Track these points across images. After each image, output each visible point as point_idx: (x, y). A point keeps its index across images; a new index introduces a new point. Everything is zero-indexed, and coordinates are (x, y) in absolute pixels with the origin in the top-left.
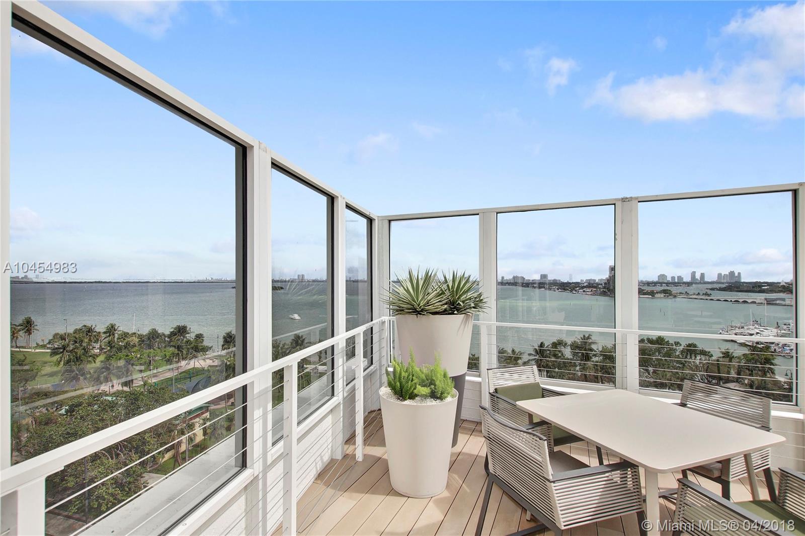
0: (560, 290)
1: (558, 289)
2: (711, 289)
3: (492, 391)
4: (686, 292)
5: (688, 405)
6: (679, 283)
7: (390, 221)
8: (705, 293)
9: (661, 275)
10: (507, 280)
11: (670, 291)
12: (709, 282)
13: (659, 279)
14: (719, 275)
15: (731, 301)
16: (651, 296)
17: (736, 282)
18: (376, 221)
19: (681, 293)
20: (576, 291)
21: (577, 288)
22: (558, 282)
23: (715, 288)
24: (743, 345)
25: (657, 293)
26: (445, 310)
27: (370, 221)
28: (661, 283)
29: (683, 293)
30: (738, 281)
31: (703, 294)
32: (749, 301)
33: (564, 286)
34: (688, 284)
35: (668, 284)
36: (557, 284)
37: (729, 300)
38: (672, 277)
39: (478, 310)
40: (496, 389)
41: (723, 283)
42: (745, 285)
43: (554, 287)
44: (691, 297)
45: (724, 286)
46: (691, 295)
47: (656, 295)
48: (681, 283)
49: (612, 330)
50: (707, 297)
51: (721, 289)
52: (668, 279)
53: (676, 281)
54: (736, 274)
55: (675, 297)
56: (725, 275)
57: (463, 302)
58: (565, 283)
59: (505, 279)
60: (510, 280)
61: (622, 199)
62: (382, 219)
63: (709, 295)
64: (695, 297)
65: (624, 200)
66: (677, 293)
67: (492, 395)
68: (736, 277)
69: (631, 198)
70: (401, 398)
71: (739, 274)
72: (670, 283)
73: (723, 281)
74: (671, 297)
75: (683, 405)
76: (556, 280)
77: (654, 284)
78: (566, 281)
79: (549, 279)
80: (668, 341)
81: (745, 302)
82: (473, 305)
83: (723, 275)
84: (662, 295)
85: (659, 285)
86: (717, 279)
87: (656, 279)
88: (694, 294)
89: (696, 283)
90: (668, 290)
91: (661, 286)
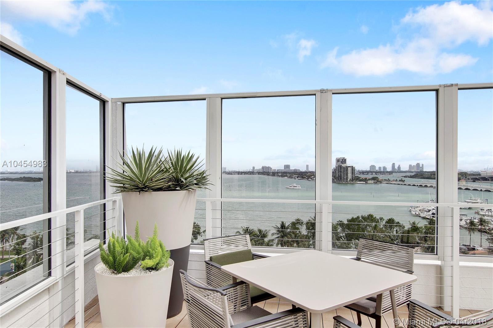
0: (299, 178)
1: (298, 177)
2: (405, 177)
3: (207, 259)
4: (388, 179)
5: (362, 259)
6: (383, 172)
7: (124, 104)
8: (401, 179)
9: (372, 166)
10: (257, 169)
11: (378, 178)
12: (403, 171)
13: (370, 169)
14: (410, 166)
15: (417, 185)
16: (364, 183)
17: (421, 171)
18: (110, 103)
19: (385, 180)
20: (311, 179)
21: (313, 177)
22: (298, 171)
23: (407, 176)
24: (424, 218)
25: (369, 179)
26: (169, 186)
27: (103, 103)
28: (372, 172)
29: (386, 180)
30: (422, 170)
31: (400, 180)
32: (429, 185)
33: (302, 175)
34: (391, 173)
35: (376, 173)
36: (296, 173)
37: (416, 185)
38: (379, 167)
39: (198, 186)
40: (211, 258)
41: (412, 172)
42: (426, 173)
43: (295, 176)
44: (391, 183)
45: (413, 174)
46: (392, 181)
47: (369, 182)
48: (385, 172)
49: (313, 202)
50: (402, 183)
51: (411, 177)
52: (376, 169)
53: (382, 170)
54: (421, 166)
55: (381, 182)
56: (413, 166)
57: (186, 179)
58: (303, 172)
59: (256, 169)
60: (260, 170)
61: (321, 90)
62: (115, 101)
63: (403, 181)
64: (394, 182)
65: (322, 91)
66: (382, 180)
67: (208, 263)
68: (421, 167)
69: (327, 90)
70: (116, 272)
71: (423, 165)
72: (378, 172)
73: (412, 171)
74: (378, 183)
75: (358, 259)
76: (297, 170)
77: (367, 172)
78: (304, 171)
79: (291, 169)
80: (375, 217)
81: (426, 186)
82: (195, 182)
83: (412, 166)
84: (372, 182)
85: (371, 173)
86: (408, 169)
87: (368, 169)
88: (394, 181)
89: (396, 172)
90: (376, 177)
91: (372, 174)
